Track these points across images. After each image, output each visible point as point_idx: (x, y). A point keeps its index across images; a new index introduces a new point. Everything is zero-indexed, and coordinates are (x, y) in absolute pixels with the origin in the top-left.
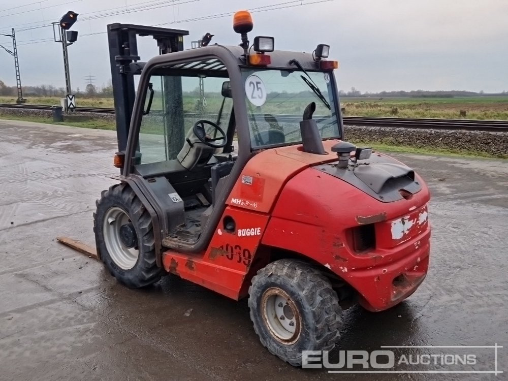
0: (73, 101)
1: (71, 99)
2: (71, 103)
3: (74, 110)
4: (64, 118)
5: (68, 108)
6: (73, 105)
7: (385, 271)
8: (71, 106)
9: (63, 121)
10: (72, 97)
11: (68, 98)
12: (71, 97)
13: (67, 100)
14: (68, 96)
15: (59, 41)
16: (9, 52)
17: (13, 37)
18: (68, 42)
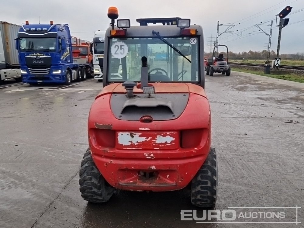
0: (279, 62)
2: (277, 63)
3: (279, 67)
4: (271, 72)
5: (275, 66)
6: (278, 64)
7: (112, 162)
8: (277, 65)
9: (269, 74)
10: (279, 60)
11: (276, 60)
13: (275, 61)
14: (276, 59)
15: (278, 26)
16: (267, 34)
17: (271, 26)
18: (283, 26)
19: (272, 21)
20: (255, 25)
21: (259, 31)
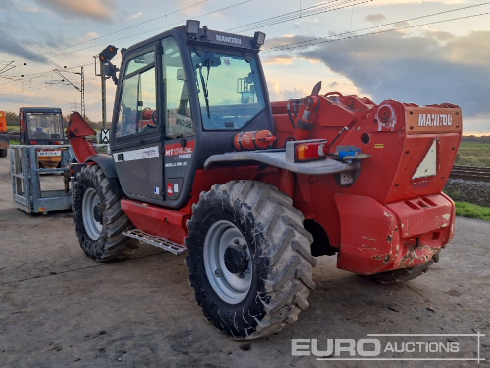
0: (108, 136)
1: (106, 133)
2: (106, 137)
8: (106, 140)
10: (108, 131)
11: (103, 132)
12: (106, 130)
13: (101, 134)
14: (103, 129)
15: (99, 75)
16: (77, 88)
17: (81, 75)
18: (106, 76)
19: (82, 68)
20: (54, 70)
21: (63, 81)
